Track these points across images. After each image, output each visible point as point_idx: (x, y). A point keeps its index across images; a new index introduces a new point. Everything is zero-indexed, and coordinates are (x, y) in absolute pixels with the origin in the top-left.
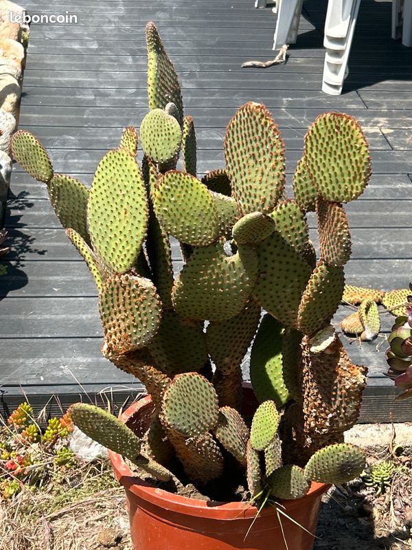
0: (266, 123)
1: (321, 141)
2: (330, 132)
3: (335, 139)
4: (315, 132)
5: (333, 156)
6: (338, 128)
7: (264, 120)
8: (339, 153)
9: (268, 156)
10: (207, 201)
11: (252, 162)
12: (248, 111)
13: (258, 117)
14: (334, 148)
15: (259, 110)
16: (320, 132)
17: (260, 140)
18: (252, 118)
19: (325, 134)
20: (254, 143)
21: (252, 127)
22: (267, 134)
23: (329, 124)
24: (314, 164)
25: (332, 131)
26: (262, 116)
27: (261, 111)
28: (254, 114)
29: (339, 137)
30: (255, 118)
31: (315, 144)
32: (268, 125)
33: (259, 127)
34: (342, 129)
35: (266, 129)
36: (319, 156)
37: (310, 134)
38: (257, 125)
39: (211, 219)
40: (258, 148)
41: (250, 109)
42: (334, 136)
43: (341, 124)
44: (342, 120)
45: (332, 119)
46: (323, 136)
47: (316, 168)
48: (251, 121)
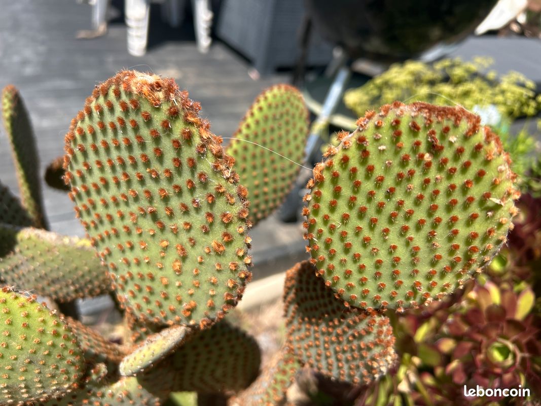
0: (188, 138)
1: (368, 186)
2: (404, 162)
3: (417, 181)
4: (354, 163)
5: (400, 222)
6: (434, 149)
7: (179, 128)
8: (420, 214)
9: (198, 220)
10: (43, 332)
11: (147, 224)
12: (124, 98)
13: (159, 119)
14: (408, 205)
15: (161, 95)
16: (373, 160)
17: (170, 179)
18: (140, 120)
19: (388, 168)
20: (151, 185)
21: (143, 145)
22: (193, 166)
23: (406, 142)
24: (335, 238)
25: (412, 159)
26: (174, 114)
27: (167, 98)
28: (146, 108)
29: (433, 174)
30: (149, 121)
31: (346, 192)
32: (197, 141)
33: (166, 145)
34: (447, 154)
35: (189, 153)
36: (354, 222)
37: (336, 167)
38: (157, 139)
39: (62, 358)
40: (166, 199)
41: (129, 93)
42: (418, 172)
43: (452, 139)
44: (456, 126)
45: (420, 123)
46: (378, 172)
47: (337, 246)
48: (136, 128)
